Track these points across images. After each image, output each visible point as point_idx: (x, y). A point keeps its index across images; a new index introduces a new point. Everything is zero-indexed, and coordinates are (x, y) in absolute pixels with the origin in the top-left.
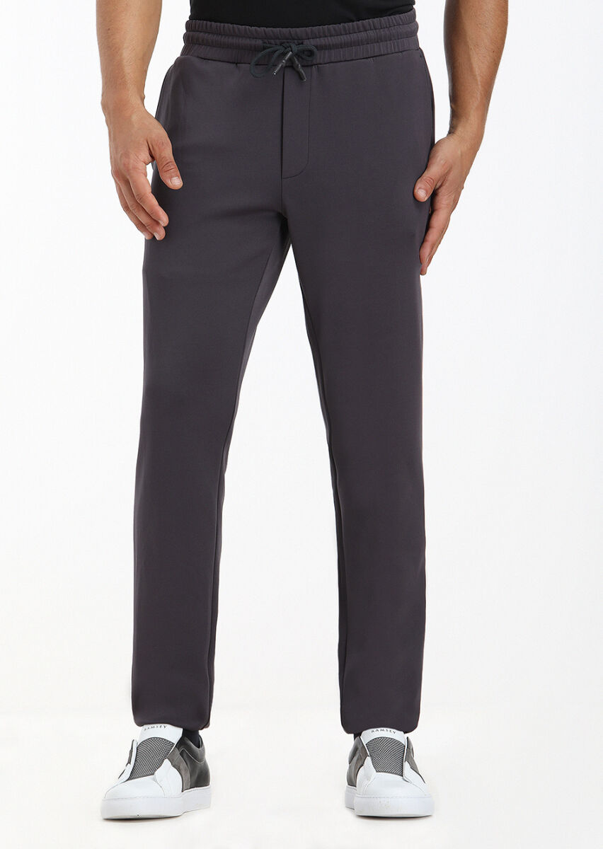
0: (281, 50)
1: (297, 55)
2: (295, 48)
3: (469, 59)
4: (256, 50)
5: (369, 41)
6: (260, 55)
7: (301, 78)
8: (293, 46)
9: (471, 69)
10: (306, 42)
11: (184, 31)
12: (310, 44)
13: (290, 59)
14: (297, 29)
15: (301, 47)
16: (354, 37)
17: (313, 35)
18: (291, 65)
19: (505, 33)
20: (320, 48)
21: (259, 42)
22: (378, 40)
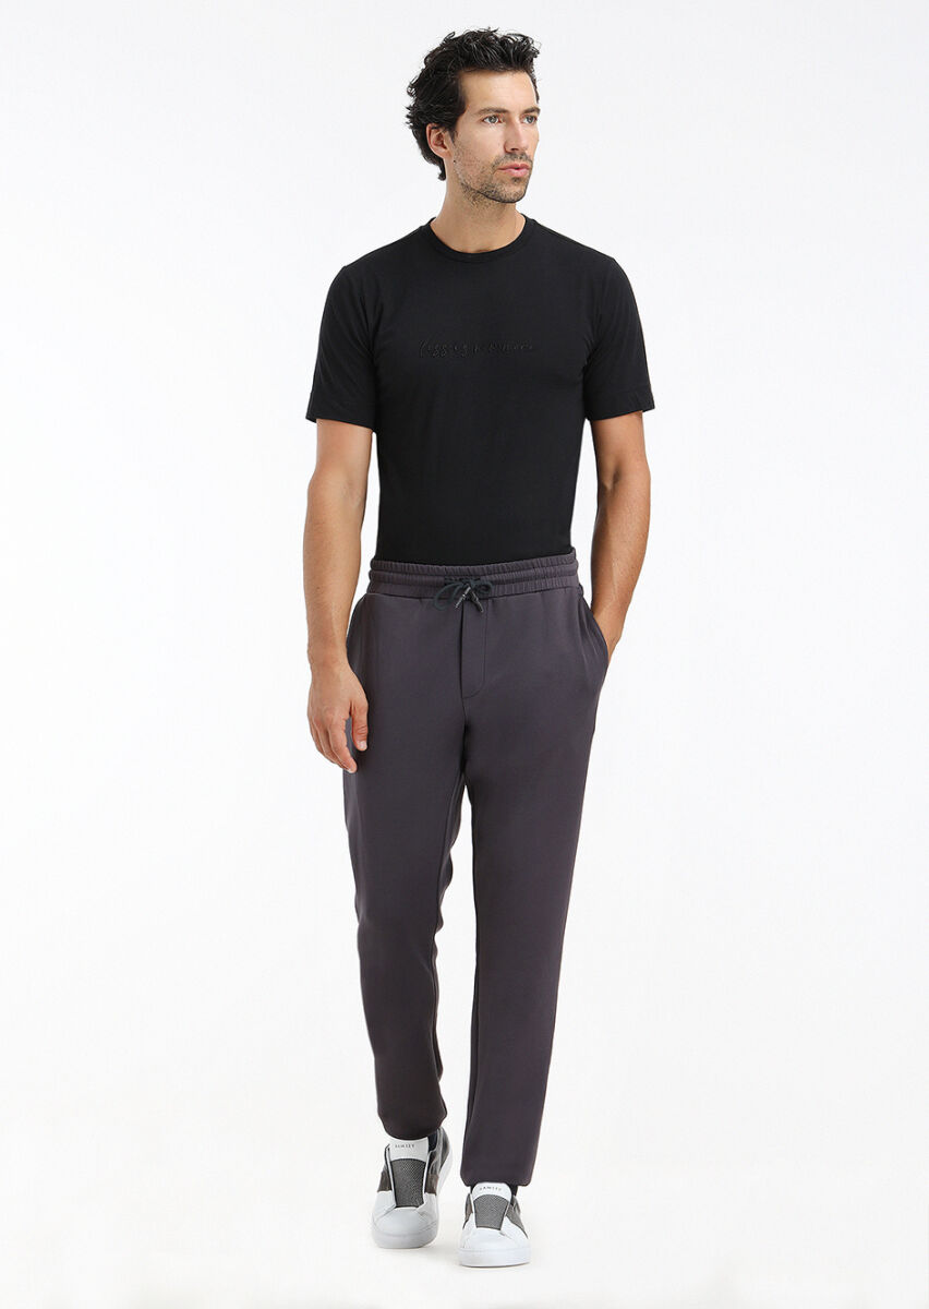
0: (461, 585)
1: (475, 590)
2: (474, 584)
3: (611, 568)
4: (438, 586)
5: (536, 577)
6: (442, 590)
7: (478, 609)
8: (472, 582)
9: (611, 576)
10: (483, 578)
11: (370, 569)
12: (486, 580)
13: (469, 594)
14: (476, 567)
15: (478, 583)
16: (523, 573)
17: (489, 573)
18: (469, 599)
19: (642, 560)
20: (496, 583)
21: (442, 579)
22: (545, 576)
